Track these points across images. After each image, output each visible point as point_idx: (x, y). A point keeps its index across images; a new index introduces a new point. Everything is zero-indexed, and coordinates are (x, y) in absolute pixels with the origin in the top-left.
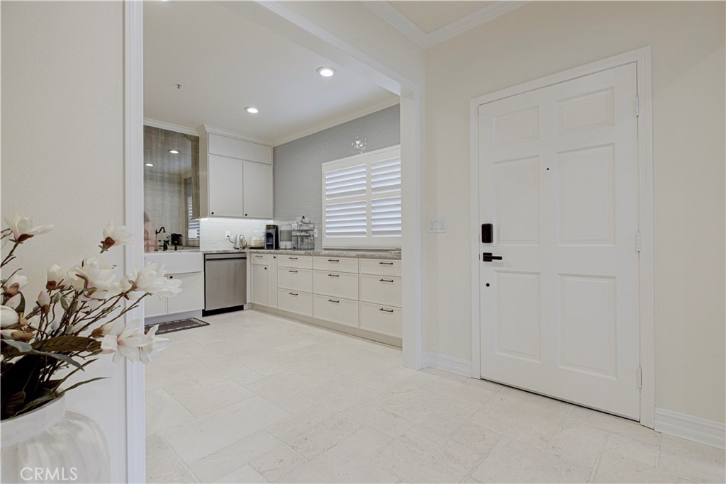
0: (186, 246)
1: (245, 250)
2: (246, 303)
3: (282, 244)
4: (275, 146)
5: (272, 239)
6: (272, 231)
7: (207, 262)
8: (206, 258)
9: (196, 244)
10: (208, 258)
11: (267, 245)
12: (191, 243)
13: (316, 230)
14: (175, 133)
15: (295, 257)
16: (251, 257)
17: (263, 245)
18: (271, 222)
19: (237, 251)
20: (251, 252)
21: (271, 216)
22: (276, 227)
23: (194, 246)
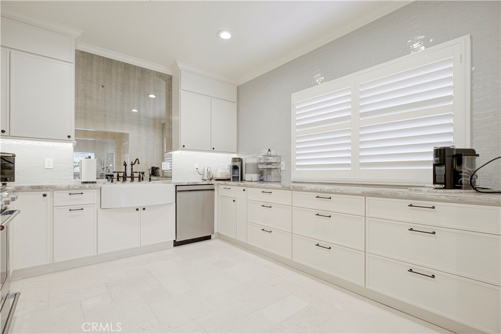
0: (162, 177)
1: (213, 182)
2: (213, 233)
3: (247, 177)
4: (239, 85)
5: (237, 172)
6: (238, 164)
7: (178, 193)
8: (177, 190)
9: (169, 175)
10: (179, 189)
11: (234, 177)
12: (165, 175)
13: (283, 163)
14: (151, 71)
15: (269, 190)
16: (218, 188)
17: (229, 177)
18: (235, 156)
19: (205, 183)
20: (218, 184)
21: (235, 151)
22: (240, 160)
23: (168, 177)
